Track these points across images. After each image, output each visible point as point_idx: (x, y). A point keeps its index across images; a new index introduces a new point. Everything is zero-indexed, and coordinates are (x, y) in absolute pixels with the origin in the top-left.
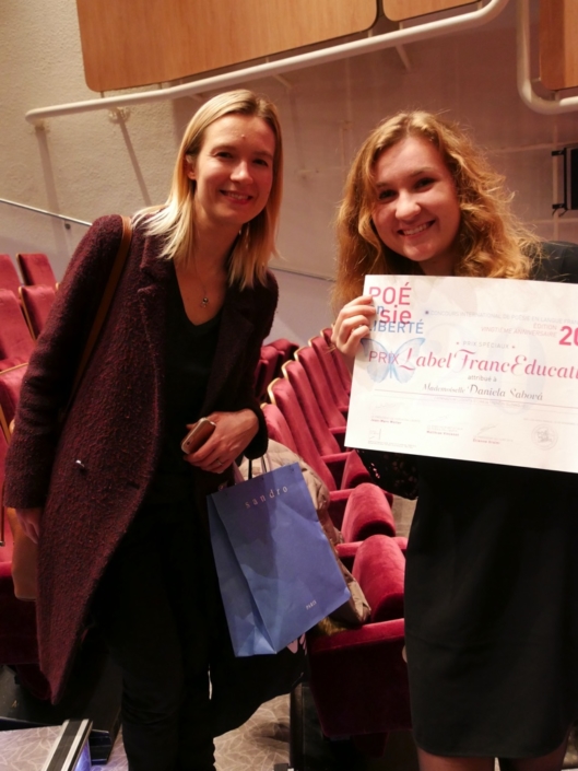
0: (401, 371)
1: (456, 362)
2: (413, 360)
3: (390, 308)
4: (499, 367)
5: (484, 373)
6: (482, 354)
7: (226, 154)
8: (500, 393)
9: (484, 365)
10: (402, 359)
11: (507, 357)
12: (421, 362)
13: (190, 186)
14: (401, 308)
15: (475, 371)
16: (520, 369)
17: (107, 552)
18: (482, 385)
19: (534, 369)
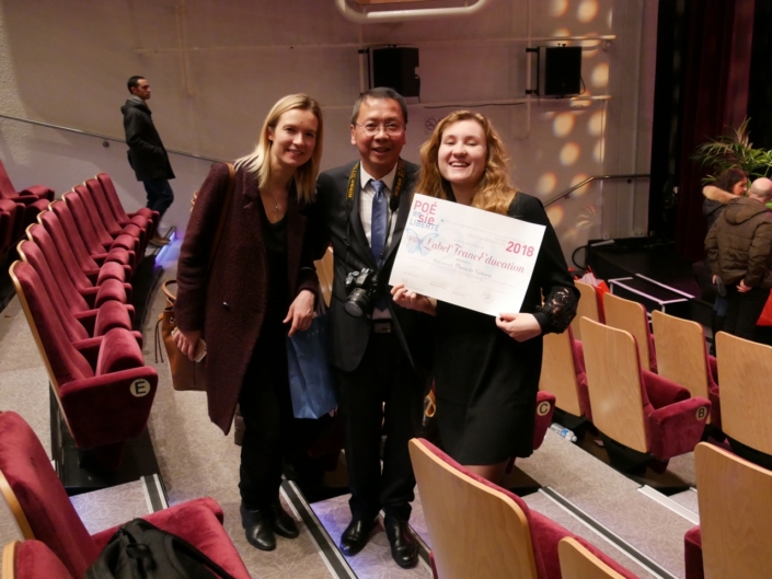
0: (423, 249)
1: (452, 250)
2: (430, 245)
3: (425, 214)
4: (472, 256)
5: (464, 259)
6: (465, 249)
7: (292, 130)
8: (470, 271)
9: (466, 255)
10: (425, 243)
11: (478, 253)
12: (435, 246)
13: (269, 143)
14: (430, 216)
15: (460, 257)
16: (483, 260)
17: (251, 348)
18: (462, 265)
19: (491, 261)
